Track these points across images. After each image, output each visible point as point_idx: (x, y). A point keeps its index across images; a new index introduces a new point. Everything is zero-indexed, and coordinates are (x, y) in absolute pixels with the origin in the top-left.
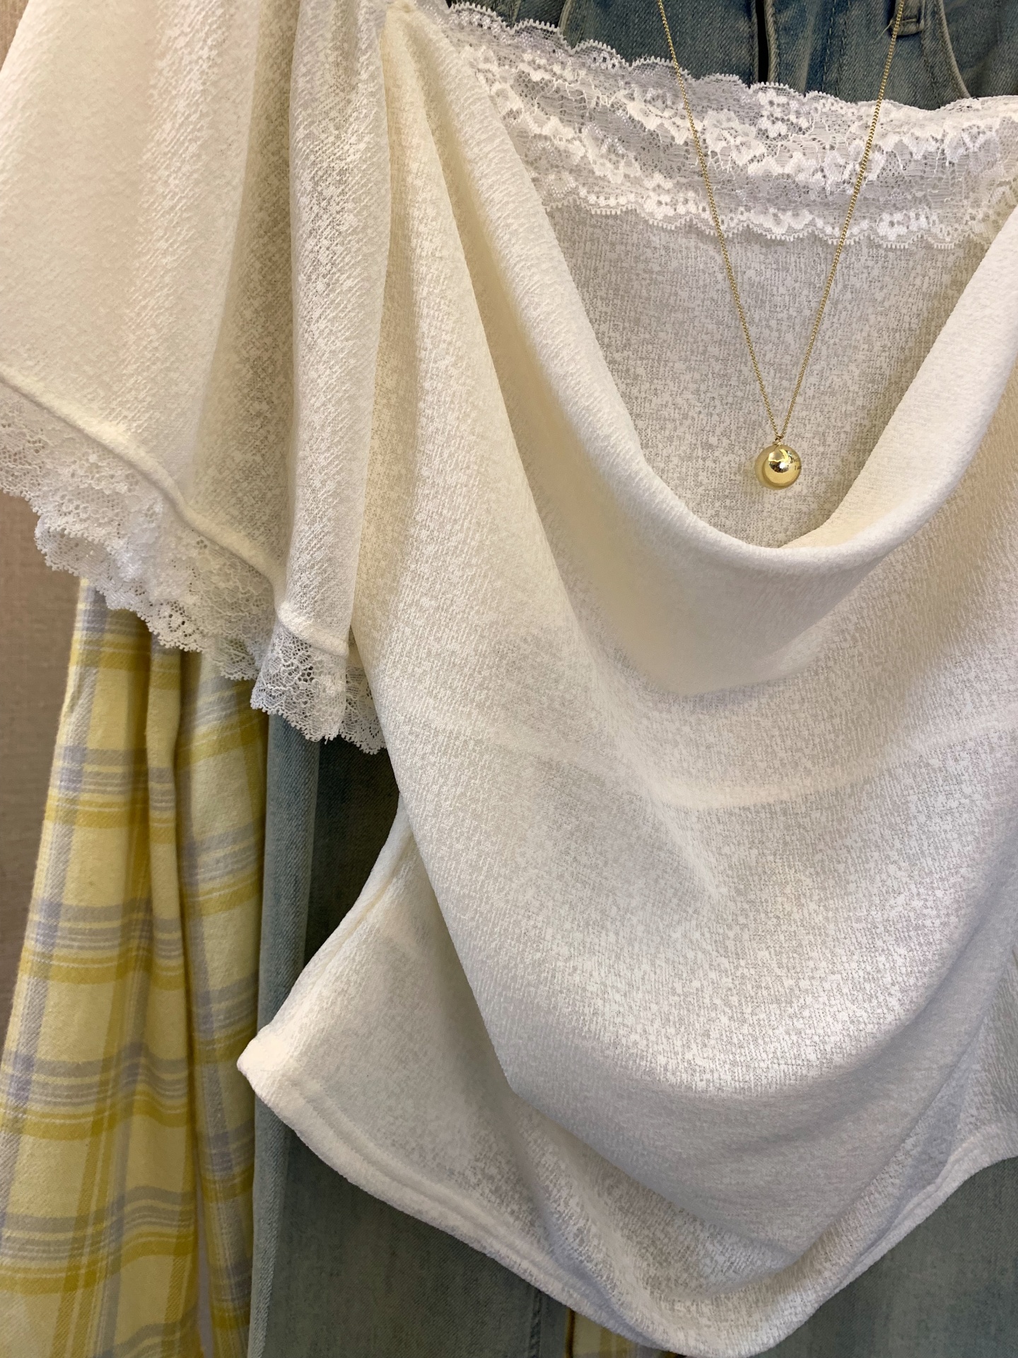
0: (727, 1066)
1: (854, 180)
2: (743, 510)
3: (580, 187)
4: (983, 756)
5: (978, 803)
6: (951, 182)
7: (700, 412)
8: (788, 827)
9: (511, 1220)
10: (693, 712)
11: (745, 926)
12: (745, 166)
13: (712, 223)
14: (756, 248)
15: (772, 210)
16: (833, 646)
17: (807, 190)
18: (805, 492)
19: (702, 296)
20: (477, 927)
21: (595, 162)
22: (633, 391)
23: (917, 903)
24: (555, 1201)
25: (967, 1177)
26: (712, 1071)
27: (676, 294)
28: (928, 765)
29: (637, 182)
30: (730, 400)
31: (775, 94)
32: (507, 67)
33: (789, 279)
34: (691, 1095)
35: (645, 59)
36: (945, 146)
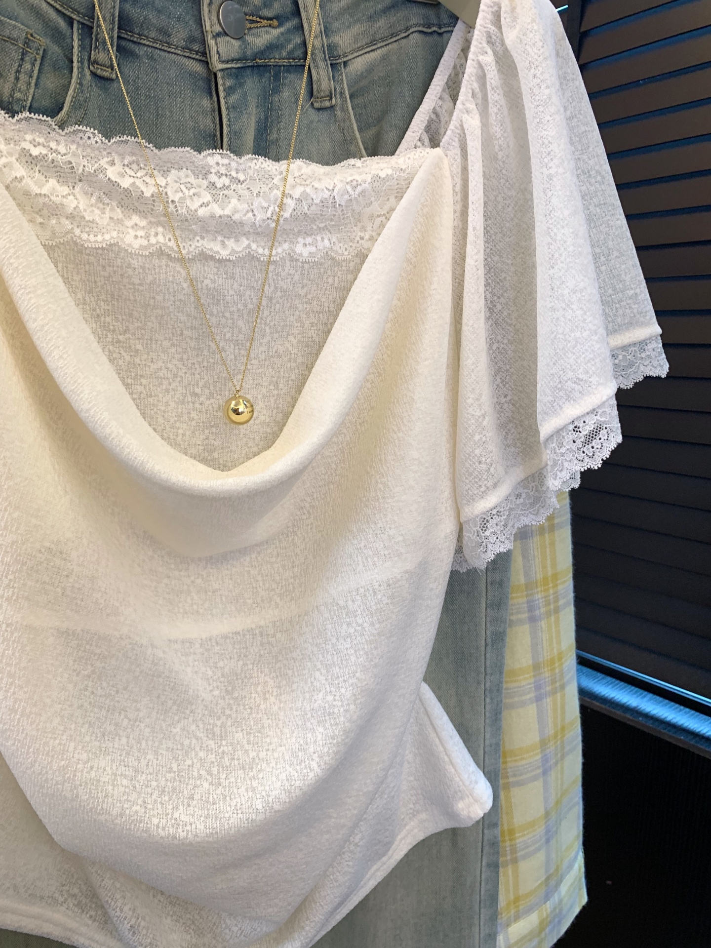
0: (202, 819)
1: (275, 217)
2: (226, 434)
3: (75, 228)
4: (369, 598)
5: (366, 629)
6: (342, 217)
7: (186, 373)
8: (262, 644)
9: (90, 922)
10: (205, 568)
11: (230, 716)
12: (196, 211)
13: (176, 249)
14: (211, 263)
15: (220, 238)
16: (297, 518)
17: (242, 224)
18: (268, 420)
19: (173, 298)
20: (17, 749)
21: (85, 210)
22: (136, 360)
23: (330, 698)
24: (114, 910)
25: (410, 847)
26: (191, 824)
27: (154, 298)
28: (338, 604)
29: (119, 222)
30: (205, 364)
31: (220, 157)
32: (12, 145)
33: (236, 286)
34: (176, 842)
35: (120, 137)
36: (335, 194)
